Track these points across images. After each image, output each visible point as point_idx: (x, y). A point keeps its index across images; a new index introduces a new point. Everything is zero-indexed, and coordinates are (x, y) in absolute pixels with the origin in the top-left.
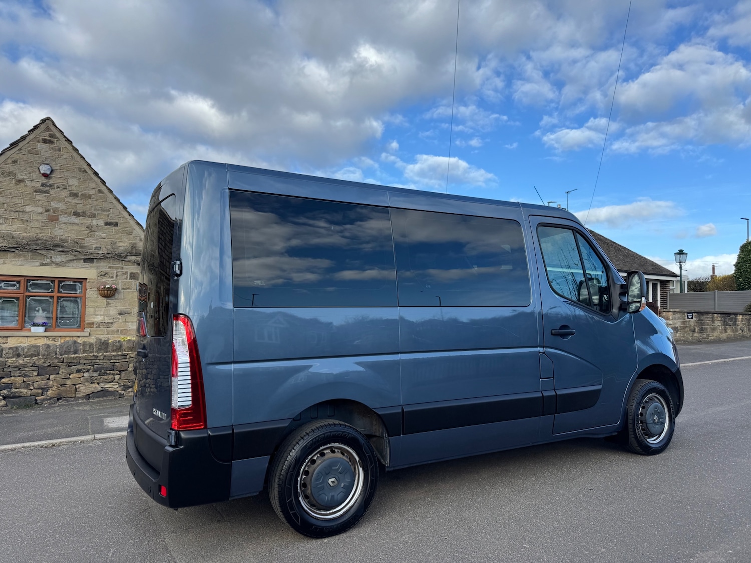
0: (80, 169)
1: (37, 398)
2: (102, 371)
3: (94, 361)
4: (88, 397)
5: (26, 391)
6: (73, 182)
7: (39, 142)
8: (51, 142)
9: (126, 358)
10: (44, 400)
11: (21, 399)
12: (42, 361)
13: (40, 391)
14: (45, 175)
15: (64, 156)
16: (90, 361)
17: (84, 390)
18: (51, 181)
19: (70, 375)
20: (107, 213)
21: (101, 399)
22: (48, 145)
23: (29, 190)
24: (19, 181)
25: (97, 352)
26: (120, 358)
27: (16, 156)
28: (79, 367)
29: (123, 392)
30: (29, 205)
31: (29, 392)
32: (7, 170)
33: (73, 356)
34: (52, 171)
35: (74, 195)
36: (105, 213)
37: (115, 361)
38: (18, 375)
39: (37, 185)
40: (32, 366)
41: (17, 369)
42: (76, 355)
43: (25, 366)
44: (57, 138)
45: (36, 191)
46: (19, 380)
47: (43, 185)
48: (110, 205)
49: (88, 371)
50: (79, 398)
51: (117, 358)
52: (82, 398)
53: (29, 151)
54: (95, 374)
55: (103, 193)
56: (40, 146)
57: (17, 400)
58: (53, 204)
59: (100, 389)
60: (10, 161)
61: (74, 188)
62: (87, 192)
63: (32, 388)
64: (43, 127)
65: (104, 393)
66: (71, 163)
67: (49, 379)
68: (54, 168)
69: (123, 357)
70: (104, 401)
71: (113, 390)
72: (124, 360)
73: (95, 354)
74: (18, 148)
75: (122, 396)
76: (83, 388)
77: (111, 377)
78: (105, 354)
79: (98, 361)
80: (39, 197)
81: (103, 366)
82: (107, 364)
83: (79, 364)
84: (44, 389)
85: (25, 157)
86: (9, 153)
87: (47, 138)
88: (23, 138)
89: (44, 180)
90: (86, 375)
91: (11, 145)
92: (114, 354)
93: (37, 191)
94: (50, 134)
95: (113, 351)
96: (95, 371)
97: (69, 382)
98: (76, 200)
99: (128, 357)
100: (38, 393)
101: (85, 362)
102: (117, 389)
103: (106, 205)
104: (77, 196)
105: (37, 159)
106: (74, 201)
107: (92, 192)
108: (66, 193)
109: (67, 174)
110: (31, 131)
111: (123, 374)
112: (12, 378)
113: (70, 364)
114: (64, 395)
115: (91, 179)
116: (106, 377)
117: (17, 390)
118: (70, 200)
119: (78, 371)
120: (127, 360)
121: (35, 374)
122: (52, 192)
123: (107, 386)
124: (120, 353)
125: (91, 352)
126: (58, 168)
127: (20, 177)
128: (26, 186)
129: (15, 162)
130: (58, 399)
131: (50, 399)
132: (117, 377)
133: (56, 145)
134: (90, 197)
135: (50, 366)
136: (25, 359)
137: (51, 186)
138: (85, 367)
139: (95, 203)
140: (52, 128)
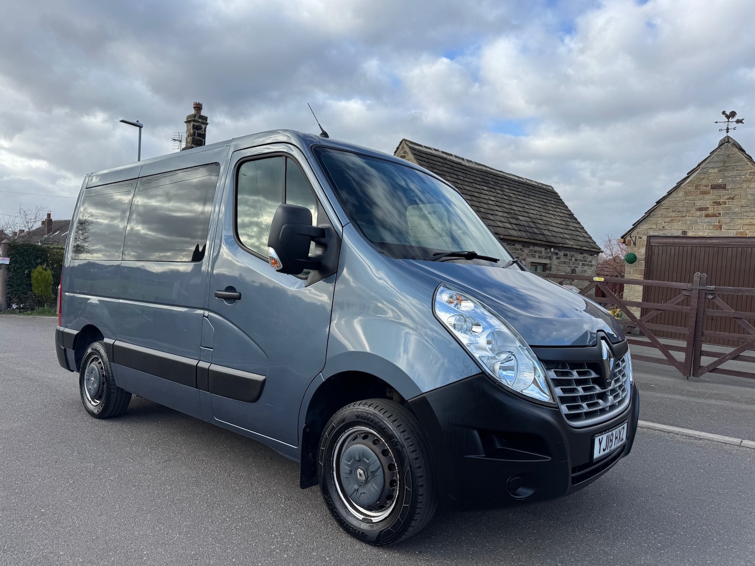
140: (405, 146)
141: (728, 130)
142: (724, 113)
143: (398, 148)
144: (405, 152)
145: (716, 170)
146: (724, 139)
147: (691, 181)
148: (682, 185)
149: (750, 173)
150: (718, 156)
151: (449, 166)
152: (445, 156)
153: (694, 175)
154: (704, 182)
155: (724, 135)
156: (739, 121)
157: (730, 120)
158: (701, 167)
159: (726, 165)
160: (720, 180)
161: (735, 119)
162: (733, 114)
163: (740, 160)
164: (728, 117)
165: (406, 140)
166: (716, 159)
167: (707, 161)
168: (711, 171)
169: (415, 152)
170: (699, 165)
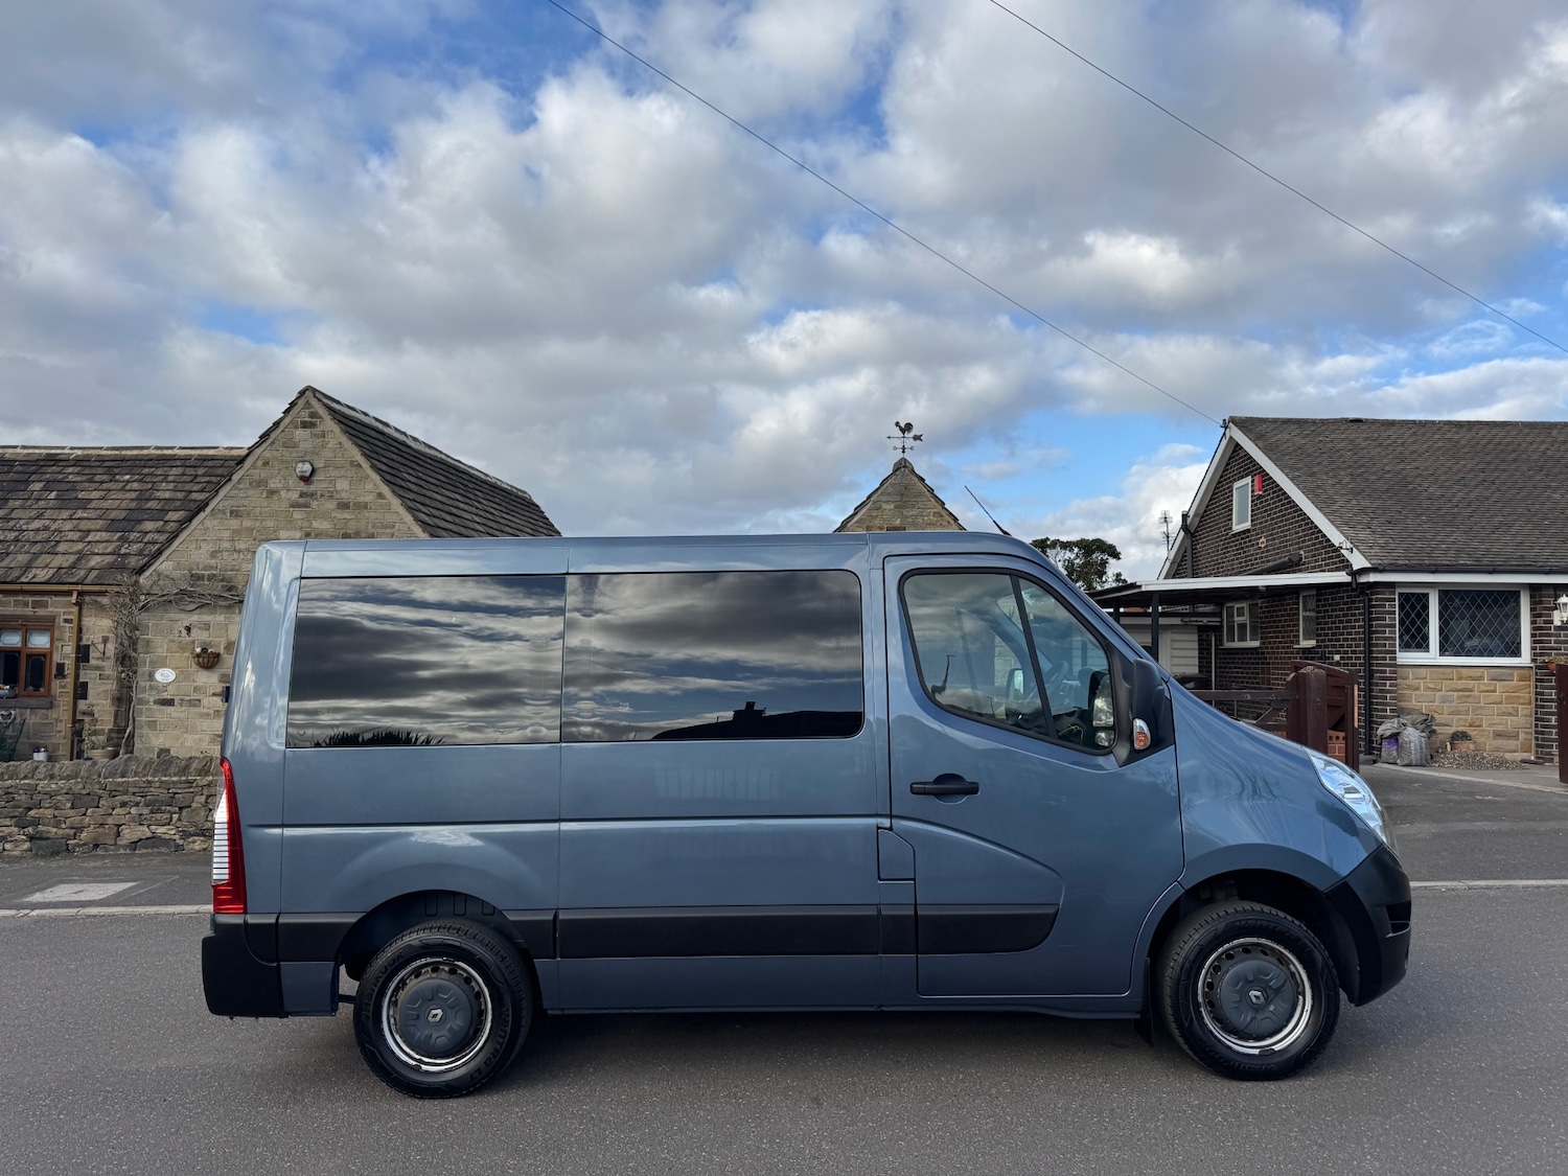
0: (352, 463)
1: (69, 842)
2: (155, 807)
3: (146, 790)
4: (134, 845)
5: (55, 830)
6: (342, 485)
7: (296, 428)
8: (312, 425)
9: (191, 787)
10: (78, 845)
11: (49, 842)
12: (81, 786)
13: (72, 832)
14: (306, 479)
15: (330, 446)
16: (142, 790)
17: (130, 834)
18: (312, 488)
19: (113, 809)
20: (391, 531)
21: (149, 850)
22: (308, 431)
23: (284, 505)
24: (272, 493)
25: (152, 775)
26: (183, 786)
27: (267, 454)
28: (125, 798)
29: (181, 842)
30: (283, 529)
31: (61, 832)
32: (256, 477)
33: (119, 780)
34: (313, 471)
35: (344, 506)
36: (388, 531)
37: (175, 790)
38: (48, 805)
39: (294, 496)
40: (66, 794)
41: (48, 797)
42: (124, 779)
43: (57, 793)
44: (320, 417)
45: (292, 506)
46: (49, 813)
47: (302, 495)
48: (395, 518)
49: (137, 804)
50: (121, 846)
51: (179, 786)
52: (125, 847)
53: (284, 443)
54: (146, 811)
55: (384, 498)
56: (300, 434)
57: (44, 842)
58: (315, 524)
59: (149, 834)
60: (260, 463)
61: (344, 495)
62: (361, 499)
63: (63, 826)
64: (301, 402)
65: (154, 841)
66: (340, 455)
67: (85, 814)
68: (316, 466)
69: (187, 785)
70: (152, 854)
71: (167, 837)
72: (187, 790)
73: (150, 779)
74: (269, 441)
75: (179, 848)
76: (128, 831)
77: (167, 816)
78: (163, 779)
79: (152, 789)
80: (298, 515)
81: (157, 798)
82: (163, 795)
83: (125, 793)
84: (79, 829)
85: (278, 454)
86: (258, 451)
87: (307, 419)
88: (277, 424)
89: (303, 487)
90: (134, 811)
91: (261, 437)
92: (175, 779)
93: (295, 505)
94: (312, 413)
95: (175, 775)
96: (147, 805)
97: (110, 820)
98: (346, 515)
99: (194, 785)
100: (69, 835)
101: (135, 790)
102: (174, 837)
103: (390, 518)
104: (348, 508)
105: (294, 455)
106: (344, 516)
107: (369, 498)
108: (331, 505)
109: (334, 473)
110: (287, 412)
111: (184, 812)
112: (41, 810)
113: (114, 793)
114: (101, 840)
115: (368, 477)
116: (159, 816)
117: (44, 828)
118: (338, 515)
119: (124, 805)
120: (192, 790)
121: (69, 805)
122: (314, 504)
123: (161, 830)
124: (184, 778)
125: (144, 776)
126: (322, 465)
127: (272, 485)
128: (280, 499)
129: (266, 464)
130: (96, 846)
131: (84, 845)
132: (175, 817)
133: (318, 430)
134: (365, 506)
135: (89, 794)
136: (60, 782)
137: (312, 495)
138: (133, 798)
139: (373, 515)
140: (314, 402)
141: (904, 449)
142: (897, 424)
143: (293, 404)
144: (313, 415)
145: (892, 506)
146: (899, 462)
147: (861, 519)
148: (849, 525)
149: (934, 513)
150: (892, 485)
151: (396, 451)
152: (380, 426)
153: (864, 511)
154: (877, 522)
155: (898, 455)
156: (917, 438)
157: (906, 435)
158: (872, 499)
159: (904, 500)
160: (898, 521)
161: (912, 434)
162: (909, 427)
163: (921, 494)
164: (903, 431)
165: (314, 391)
166: (890, 490)
167: (879, 492)
168: (884, 506)
169: (337, 416)
170: (869, 497)
